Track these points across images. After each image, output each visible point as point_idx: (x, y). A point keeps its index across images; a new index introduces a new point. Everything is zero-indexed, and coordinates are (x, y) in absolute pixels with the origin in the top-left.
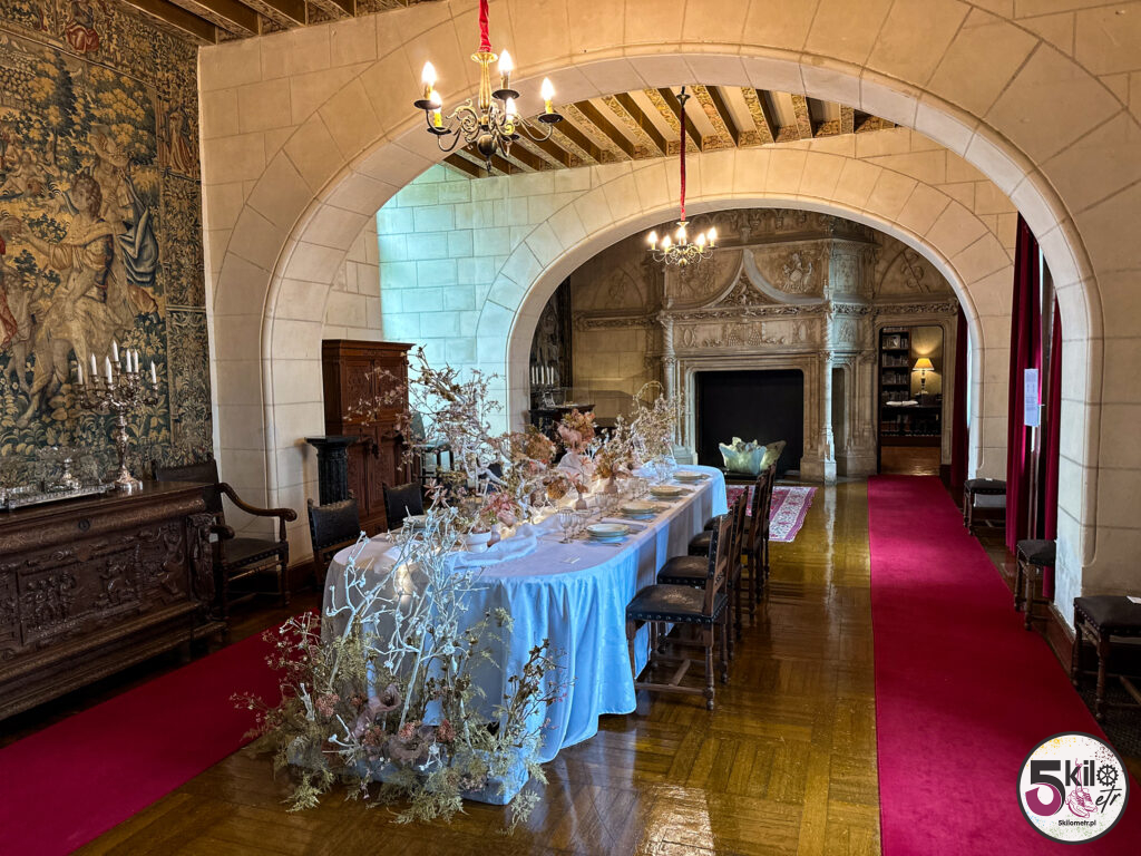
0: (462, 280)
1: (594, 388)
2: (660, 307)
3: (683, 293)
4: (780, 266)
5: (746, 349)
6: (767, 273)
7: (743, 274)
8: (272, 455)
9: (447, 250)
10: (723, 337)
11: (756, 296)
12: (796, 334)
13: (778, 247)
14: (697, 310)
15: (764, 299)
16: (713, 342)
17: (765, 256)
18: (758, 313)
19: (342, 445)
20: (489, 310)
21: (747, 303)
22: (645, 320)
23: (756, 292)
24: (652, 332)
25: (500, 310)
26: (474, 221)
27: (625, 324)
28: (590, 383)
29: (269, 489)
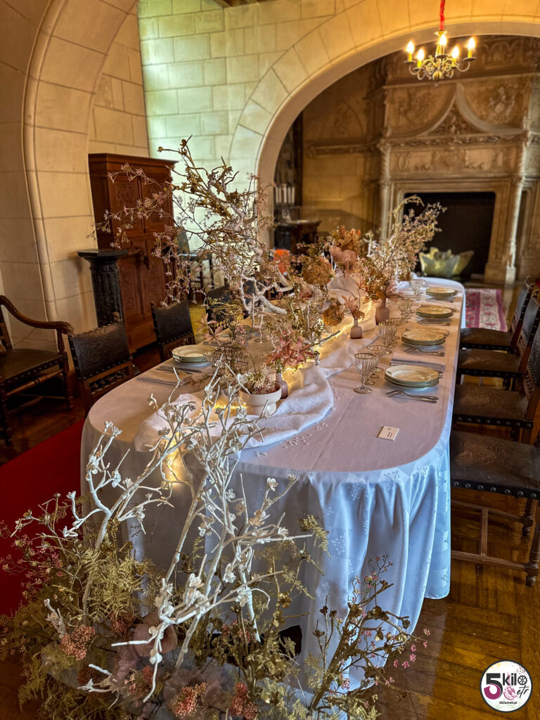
0: (218, 106)
1: (320, 207)
2: (380, 135)
3: (401, 123)
4: (487, 100)
5: (450, 173)
6: (474, 105)
7: (455, 106)
8: (47, 268)
9: (203, 79)
10: (432, 162)
11: (464, 126)
12: (494, 161)
13: (486, 81)
14: (412, 139)
15: (471, 129)
16: (423, 167)
17: (474, 90)
18: (464, 142)
19: (112, 259)
20: (241, 134)
21: (456, 132)
22: (364, 148)
23: (464, 122)
24: (369, 159)
25: (251, 134)
26: (227, 50)
27: (347, 151)
28: (316, 203)
29: (47, 301)
